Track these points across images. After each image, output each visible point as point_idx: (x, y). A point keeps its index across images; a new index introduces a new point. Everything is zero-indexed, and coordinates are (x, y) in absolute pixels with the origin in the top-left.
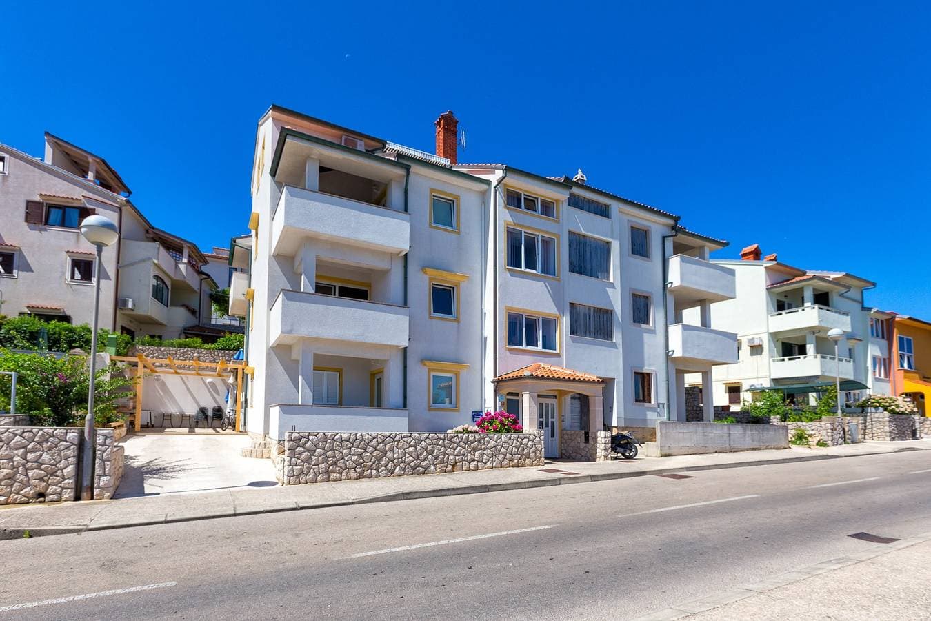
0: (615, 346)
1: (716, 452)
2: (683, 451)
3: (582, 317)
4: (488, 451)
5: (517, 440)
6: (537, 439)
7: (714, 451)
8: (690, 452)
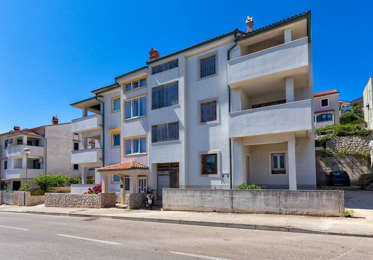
0: (180, 143)
1: (215, 211)
2: (181, 208)
3: (161, 131)
4: (83, 201)
5: (91, 197)
6: (98, 197)
7: (213, 210)
8: (187, 209)
